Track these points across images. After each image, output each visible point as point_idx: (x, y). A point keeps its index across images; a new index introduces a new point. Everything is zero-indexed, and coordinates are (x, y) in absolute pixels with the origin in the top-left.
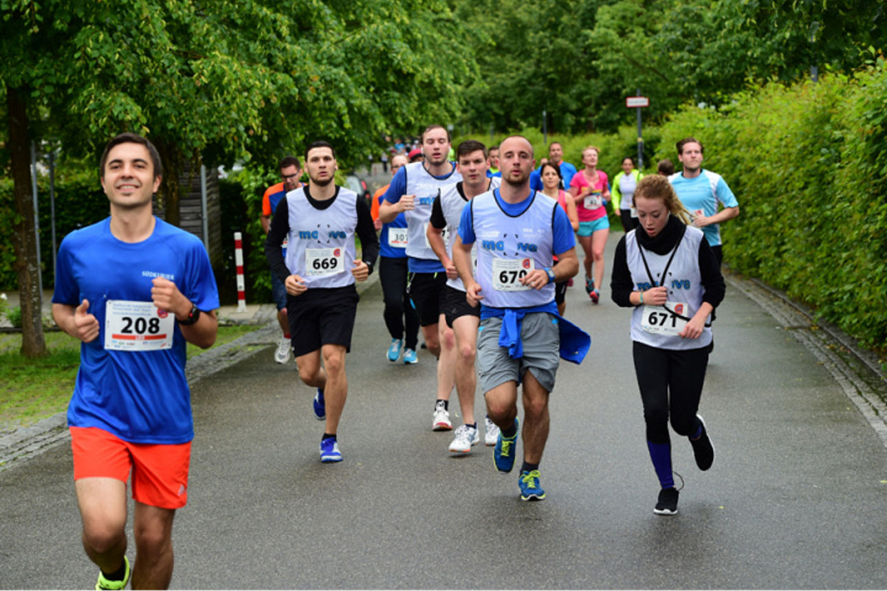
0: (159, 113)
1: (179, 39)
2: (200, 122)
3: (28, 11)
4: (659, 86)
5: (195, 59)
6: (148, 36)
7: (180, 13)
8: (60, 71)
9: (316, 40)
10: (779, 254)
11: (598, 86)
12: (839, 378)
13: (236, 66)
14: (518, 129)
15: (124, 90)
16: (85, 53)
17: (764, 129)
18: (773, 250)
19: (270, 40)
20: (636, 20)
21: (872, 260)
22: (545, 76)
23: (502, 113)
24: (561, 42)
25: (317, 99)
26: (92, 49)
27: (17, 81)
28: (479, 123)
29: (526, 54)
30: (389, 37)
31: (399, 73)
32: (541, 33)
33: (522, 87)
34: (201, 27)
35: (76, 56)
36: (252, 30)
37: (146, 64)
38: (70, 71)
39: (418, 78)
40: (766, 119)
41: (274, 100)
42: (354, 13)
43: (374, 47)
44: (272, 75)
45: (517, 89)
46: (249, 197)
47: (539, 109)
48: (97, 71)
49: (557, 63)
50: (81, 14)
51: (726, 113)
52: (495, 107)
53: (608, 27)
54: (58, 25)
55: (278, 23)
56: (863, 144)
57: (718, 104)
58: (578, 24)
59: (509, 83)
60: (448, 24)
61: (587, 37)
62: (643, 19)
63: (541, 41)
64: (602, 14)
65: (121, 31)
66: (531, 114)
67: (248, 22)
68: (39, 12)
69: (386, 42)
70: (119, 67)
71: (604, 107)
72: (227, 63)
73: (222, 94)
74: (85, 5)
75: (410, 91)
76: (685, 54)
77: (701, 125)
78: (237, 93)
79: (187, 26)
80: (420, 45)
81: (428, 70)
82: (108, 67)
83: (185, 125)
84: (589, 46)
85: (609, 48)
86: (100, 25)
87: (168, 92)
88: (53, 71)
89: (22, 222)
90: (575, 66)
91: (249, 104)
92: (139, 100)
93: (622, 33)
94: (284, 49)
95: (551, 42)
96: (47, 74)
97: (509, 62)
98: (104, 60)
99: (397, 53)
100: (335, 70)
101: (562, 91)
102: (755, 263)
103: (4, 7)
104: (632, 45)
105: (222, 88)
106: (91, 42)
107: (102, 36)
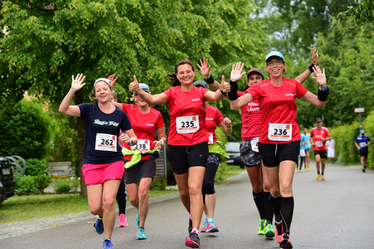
1: (143, 64)
3: (79, 51)
4: (367, 102)
5: (148, 70)
6: (129, 60)
7: (143, 53)
8: (94, 76)
11: (343, 104)
13: (164, 72)
15: (119, 83)
16: (102, 67)
23: (306, 120)
26: (105, 66)
34: (153, 59)
35: (99, 68)
36: (173, 61)
37: (128, 72)
38: (97, 75)
45: (311, 108)
50: (101, 52)
52: (303, 117)
53: (344, 76)
54: (92, 56)
55: (184, 57)
59: (307, 105)
61: (335, 80)
64: (342, 71)
65: (118, 60)
67: (172, 57)
68: (85, 51)
70: (116, 72)
71: (345, 113)
72: (161, 71)
73: (159, 84)
74: (103, 49)
78: (165, 84)
79: (146, 58)
82: (112, 73)
84: (336, 84)
85: (345, 85)
86: (110, 57)
88: (90, 76)
89: (80, 141)
90: (333, 96)
92: (124, 86)
93: (351, 79)
98: (110, 70)
103: (70, 50)
104: (355, 84)
105: (159, 81)
106: (105, 63)
107: (109, 61)
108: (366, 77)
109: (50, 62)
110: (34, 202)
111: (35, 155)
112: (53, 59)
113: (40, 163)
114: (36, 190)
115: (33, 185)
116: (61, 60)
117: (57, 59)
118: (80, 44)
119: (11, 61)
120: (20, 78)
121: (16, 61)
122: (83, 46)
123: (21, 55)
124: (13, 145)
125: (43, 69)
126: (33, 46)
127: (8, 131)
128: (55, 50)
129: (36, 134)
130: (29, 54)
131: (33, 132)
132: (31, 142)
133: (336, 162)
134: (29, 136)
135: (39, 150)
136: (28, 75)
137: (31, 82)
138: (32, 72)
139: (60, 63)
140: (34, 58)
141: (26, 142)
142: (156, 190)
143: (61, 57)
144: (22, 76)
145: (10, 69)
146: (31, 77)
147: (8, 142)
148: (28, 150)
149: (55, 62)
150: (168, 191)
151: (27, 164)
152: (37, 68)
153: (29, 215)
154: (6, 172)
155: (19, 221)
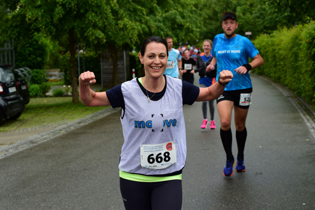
0: (109, 36)
1: (115, 15)
2: (120, 38)
3: (73, 8)
4: (254, 29)
5: (119, 21)
6: (106, 14)
7: (115, 8)
8: (82, 24)
9: (155, 15)
10: (285, 76)
12: (299, 111)
13: (130, 22)
15: (99, 29)
17: (281, 41)
18: (284, 75)
19: (140, 15)
20: (248, 10)
21: (309, 78)
25: (155, 32)
26: (91, 18)
27: (71, 27)
31: (178, 25)
34: (122, 11)
35: (87, 19)
36: (135, 12)
37: (105, 22)
38: (85, 24)
39: (185, 27)
40: (282, 38)
41: (141, 32)
42: (167, 8)
43: (171, 18)
44: (140, 25)
48: (92, 24)
50: (88, 8)
51: (272, 37)
53: (239, 12)
54: (82, 11)
55: (143, 10)
56: (306, 45)
57: (270, 34)
59: (213, 28)
60: (195, 12)
62: (250, 10)
64: (238, 9)
65: (99, 13)
67: (134, 10)
68: (77, 8)
69: (175, 16)
70: (98, 23)
72: (128, 21)
73: (126, 30)
74: (89, 6)
75: (183, 30)
76: (260, 20)
77: (265, 40)
78: (131, 30)
79: (117, 11)
80: (186, 17)
81: (188, 24)
82: (95, 23)
83: (116, 39)
86: (93, 11)
87: (111, 30)
88: (80, 24)
91: (134, 33)
92: (103, 32)
93: (244, 14)
94: (144, 18)
96: (78, 25)
97: (213, 22)
99: (178, 19)
100: (160, 24)
102: (279, 78)
103: (67, 6)
104: (246, 18)
105: (127, 29)
106: (90, 16)
107: (93, 14)
109: (53, 15)
111: (37, 66)
112: (55, 13)
114: (41, 94)
115: (39, 91)
116: (61, 14)
117: (58, 13)
118: (74, 3)
119: (27, 15)
120: (33, 25)
121: (31, 14)
122: (75, 4)
123: (34, 10)
124: (23, 60)
125: (49, 19)
126: (42, 4)
128: (56, 7)
129: (38, 53)
130: (39, 10)
131: (36, 52)
134: (34, 54)
135: (40, 64)
136: (39, 24)
137: (41, 29)
138: (41, 22)
139: (60, 16)
140: (43, 12)
141: (32, 58)
144: (34, 23)
145: (27, 20)
146: (41, 25)
148: (33, 63)
149: (57, 15)
151: (33, 73)
152: (44, 19)
153: (41, 120)
154: (24, 88)
155: (35, 126)
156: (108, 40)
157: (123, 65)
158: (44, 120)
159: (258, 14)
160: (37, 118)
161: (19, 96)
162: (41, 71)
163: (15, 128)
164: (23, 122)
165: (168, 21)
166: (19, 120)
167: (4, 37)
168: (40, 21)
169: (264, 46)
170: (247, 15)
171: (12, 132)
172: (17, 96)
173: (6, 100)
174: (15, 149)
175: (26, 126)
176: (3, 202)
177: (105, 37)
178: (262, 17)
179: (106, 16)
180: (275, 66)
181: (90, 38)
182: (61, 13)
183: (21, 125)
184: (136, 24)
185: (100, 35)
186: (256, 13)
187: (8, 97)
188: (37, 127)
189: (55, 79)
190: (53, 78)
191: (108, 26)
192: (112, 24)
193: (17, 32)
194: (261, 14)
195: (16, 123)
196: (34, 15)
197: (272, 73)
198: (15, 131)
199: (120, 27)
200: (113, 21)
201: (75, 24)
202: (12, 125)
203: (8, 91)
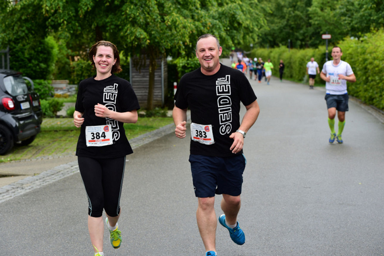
0: (153, 36)
1: (160, 9)
4: (336, 30)
5: (166, 16)
6: (149, 7)
8: (117, 20)
11: (311, 30)
13: (181, 18)
14: (278, 46)
15: (140, 27)
16: (126, 13)
17: (377, 47)
18: (379, 94)
19: (193, 9)
20: (328, 5)
22: (290, 26)
23: (272, 39)
24: (297, 13)
26: (129, 11)
27: (101, 23)
28: (263, 44)
29: (283, 17)
30: (235, 9)
31: (238, 23)
32: (290, 9)
33: (281, 30)
34: (168, 4)
35: (123, 13)
36: (186, 6)
37: (148, 17)
38: (120, 20)
39: (243, 25)
40: (378, 43)
43: (229, 13)
44: (193, 22)
45: (279, 31)
46: (179, 69)
47: (287, 39)
48: (130, 19)
49: (295, 21)
51: (362, 41)
52: (270, 38)
53: (316, 7)
54: (116, 3)
55: (196, 3)
57: (359, 38)
58: (304, 6)
59: (276, 28)
61: (308, 11)
62: (330, 4)
63: (290, 11)
64: (314, 2)
65: (139, 6)
66: (284, 41)
69: (235, 11)
70: (139, 18)
71: (313, 38)
72: (178, 17)
73: (176, 29)
75: (240, 30)
76: (347, 18)
77: (352, 46)
78: (181, 29)
79: (163, 4)
80: (245, 12)
81: (248, 22)
82: (135, 18)
83: (162, 40)
84: (308, 15)
85: (316, 15)
86: (132, 3)
87: (156, 28)
88: (114, 20)
90: (302, 22)
91: (185, 33)
92: (145, 31)
93: (322, 10)
94: (198, 13)
95: (294, 12)
96: (112, 21)
97: (276, 20)
98: (133, 15)
100: (215, 21)
101: (296, 32)
102: (371, 99)
104: (325, 14)
105: (176, 27)
106: (128, 9)
107: (132, 7)
108: (341, 12)
109: (79, 7)
110: (58, 130)
111: (40, 76)
112: (81, 4)
113: (45, 84)
114: (51, 113)
115: (48, 109)
116: (89, 6)
117: (85, 4)
119: (44, 6)
120: (50, 20)
121: (49, 5)
124: (21, 67)
125: (72, 13)
127: (17, 53)
129: (42, 57)
131: (39, 55)
132: (38, 65)
133: (303, 82)
134: (36, 59)
135: (44, 72)
136: (59, 18)
137: (62, 25)
138: (62, 16)
140: (64, 2)
141: (33, 64)
142: (159, 116)
143: (88, 3)
144: (52, 18)
145: (44, 13)
146: (62, 20)
147: (17, 64)
148: (35, 71)
149: (83, 7)
150: (169, 118)
151: (34, 85)
152: (66, 12)
153: (61, 146)
154: (35, 104)
155: (57, 154)
156: (152, 42)
157: (160, 77)
158: (67, 147)
159: (344, 10)
160: (56, 144)
161: (33, 114)
162: (46, 82)
163: (29, 155)
164: (39, 149)
165: (226, 17)
166: (32, 146)
167: (9, 34)
168: (60, 14)
169: (350, 54)
170: (326, 11)
171: (27, 160)
172: (31, 114)
173: (18, 120)
174: (43, 181)
175: (43, 154)
176: (55, 239)
177: (148, 38)
178: (349, 14)
179: (148, 10)
180: (367, 81)
181: (128, 38)
182: (89, 4)
183: (36, 153)
184: (188, 21)
185: (141, 35)
186: (340, 8)
187: (19, 116)
188: (60, 155)
189: (63, 94)
190: (59, 93)
191: (151, 24)
192: (156, 20)
193: (27, 28)
194: (348, 10)
195: (30, 149)
196: (53, 6)
197: (360, 91)
198: (31, 160)
199: (167, 25)
200: (157, 17)
201: (107, 20)
202: (25, 152)
203: (20, 106)
